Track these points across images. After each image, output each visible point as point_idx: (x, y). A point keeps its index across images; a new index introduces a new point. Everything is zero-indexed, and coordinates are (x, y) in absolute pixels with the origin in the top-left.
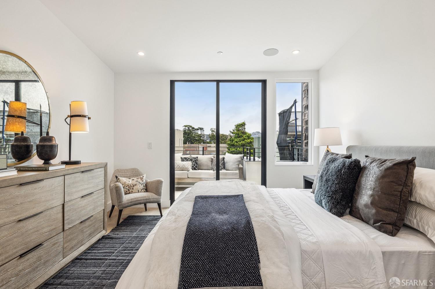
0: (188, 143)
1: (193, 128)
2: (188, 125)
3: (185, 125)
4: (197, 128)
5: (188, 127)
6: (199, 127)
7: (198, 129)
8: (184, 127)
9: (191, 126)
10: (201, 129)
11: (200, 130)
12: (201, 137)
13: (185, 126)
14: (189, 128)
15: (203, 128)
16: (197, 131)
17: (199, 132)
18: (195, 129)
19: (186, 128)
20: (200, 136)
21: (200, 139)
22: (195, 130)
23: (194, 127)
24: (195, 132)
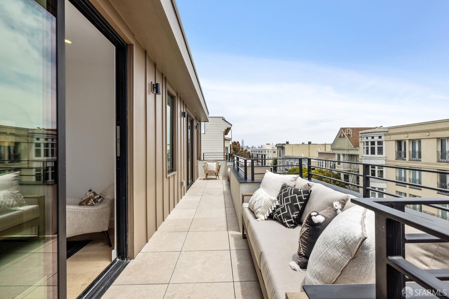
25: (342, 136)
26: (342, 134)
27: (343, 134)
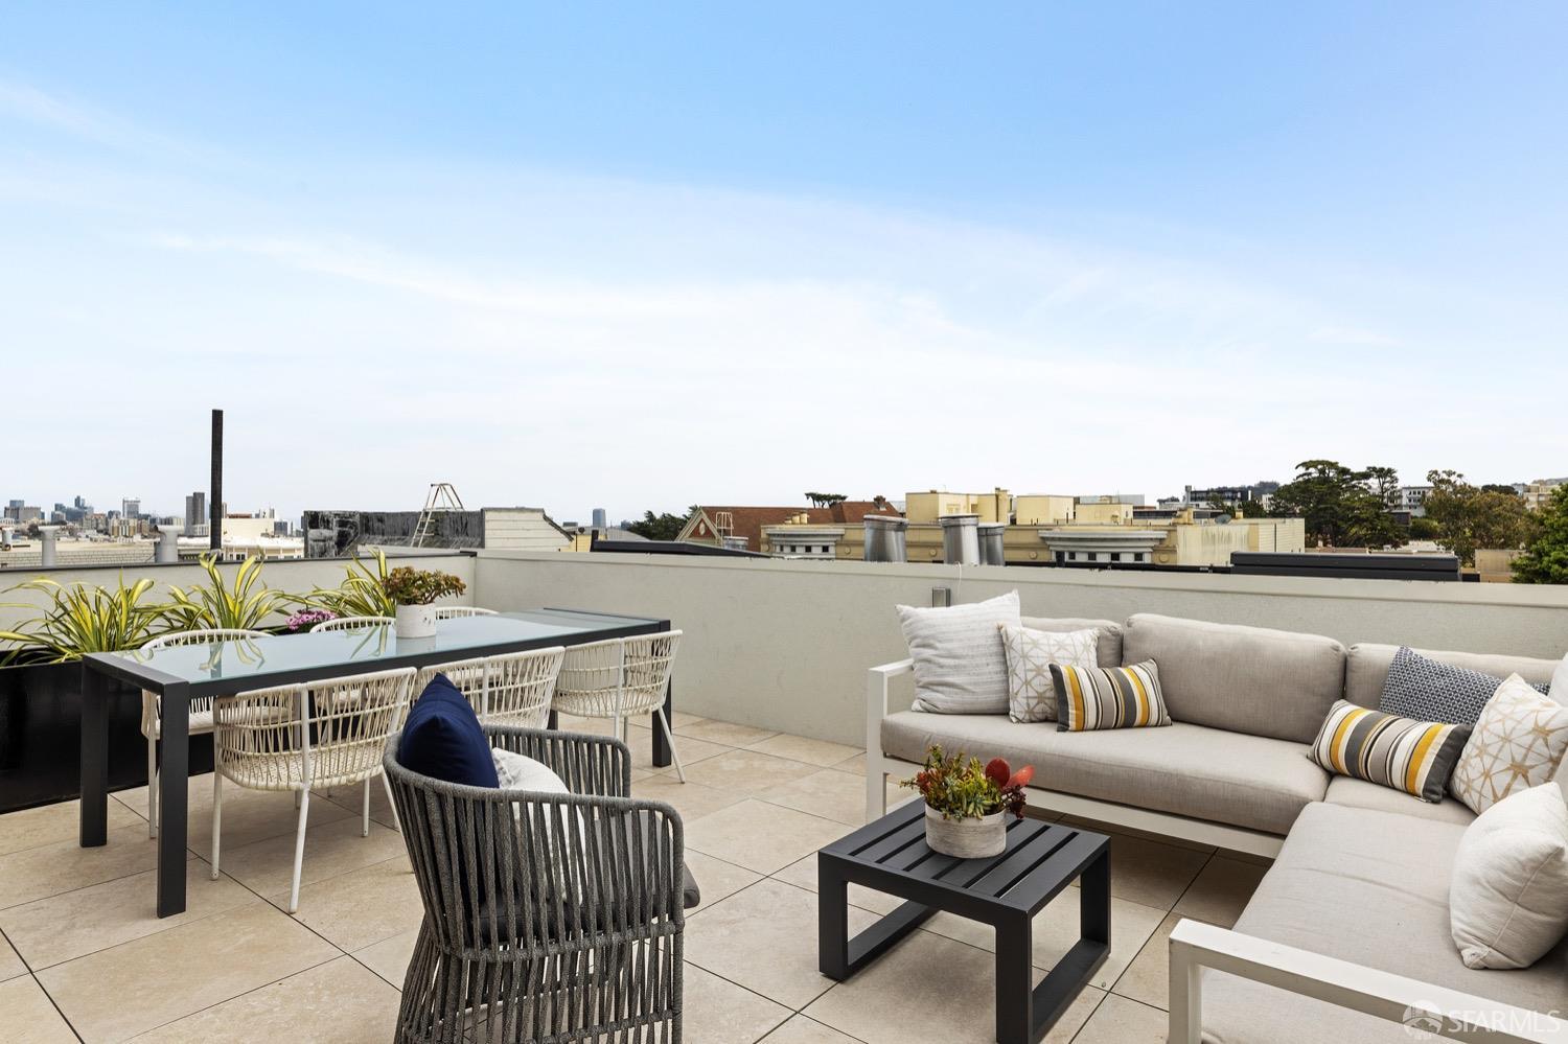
0: (1320, 543)
1: (1345, 471)
2: (1321, 459)
3: (1307, 460)
4: (1364, 470)
5: (1320, 467)
6: (1372, 465)
7: (1366, 476)
8: (1302, 470)
9: (1333, 465)
10: (1383, 473)
11: (1379, 477)
12: (1381, 506)
13: (1304, 464)
14: (1322, 472)
15: (1390, 472)
16: (1362, 484)
17: (1374, 483)
18: (1352, 474)
19: (1312, 470)
20: (1376, 503)
21: (1378, 516)
22: (1352, 479)
23: (1348, 467)
24: (1354, 486)
25: (702, 532)
26: (702, 526)
27: (706, 526)
